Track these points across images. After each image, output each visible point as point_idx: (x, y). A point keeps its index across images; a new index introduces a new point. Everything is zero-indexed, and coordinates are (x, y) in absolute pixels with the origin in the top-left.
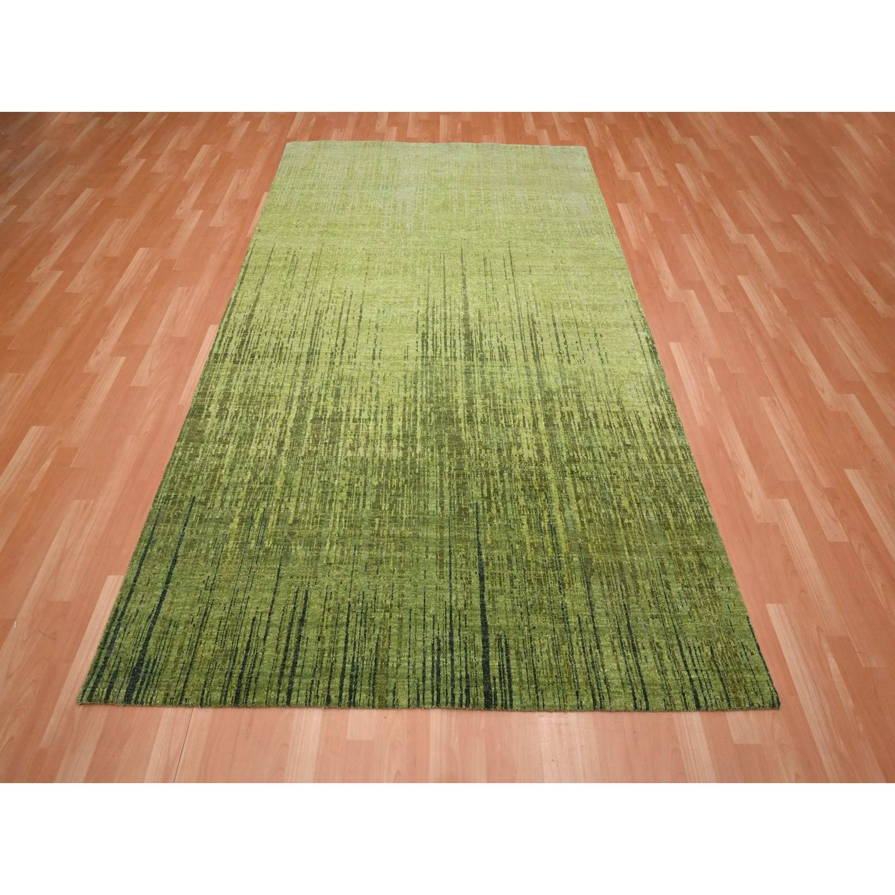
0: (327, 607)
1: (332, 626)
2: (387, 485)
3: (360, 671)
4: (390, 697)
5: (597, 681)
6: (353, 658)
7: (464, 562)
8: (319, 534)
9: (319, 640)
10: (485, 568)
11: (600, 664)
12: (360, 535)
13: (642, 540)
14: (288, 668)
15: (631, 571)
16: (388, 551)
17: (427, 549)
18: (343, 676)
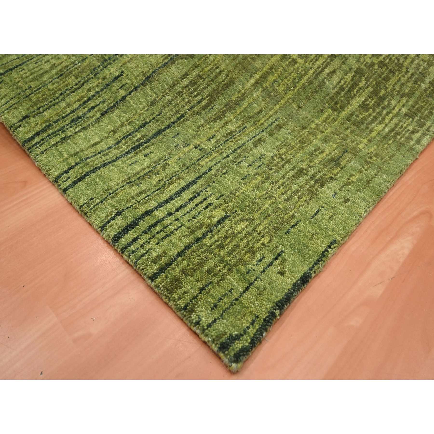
5: (59, 130)
11: (85, 125)
13: (288, 89)
15: (234, 98)
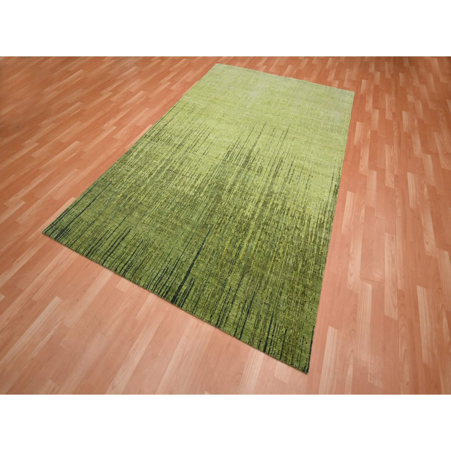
0: (134, 238)
1: (132, 245)
2: (181, 203)
3: (133, 265)
4: (138, 280)
5: (223, 316)
6: (133, 260)
7: (195, 244)
8: (146, 211)
9: (125, 248)
10: (202, 251)
11: (229, 310)
12: (161, 218)
13: (280, 270)
14: (109, 252)
15: (266, 280)
16: (168, 228)
17: (183, 233)
18: (126, 264)
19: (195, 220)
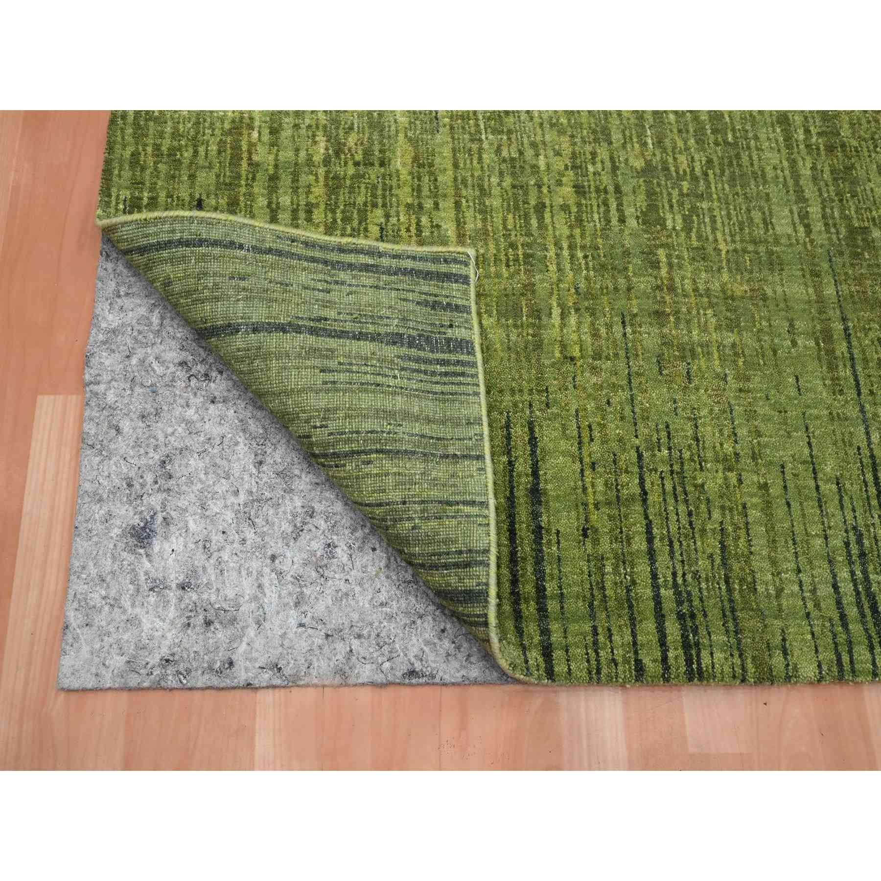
0: (587, 460)
1: (609, 503)
2: (666, 169)
3: (696, 603)
4: (778, 660)
6: (674, 574)
8: (529, 288)
9: (585, 535)
12: (629, 289)
14: (527, 601)
16: (704, 329)
17: (792, 325)
18: (660, 617)
19: (790, 231)
